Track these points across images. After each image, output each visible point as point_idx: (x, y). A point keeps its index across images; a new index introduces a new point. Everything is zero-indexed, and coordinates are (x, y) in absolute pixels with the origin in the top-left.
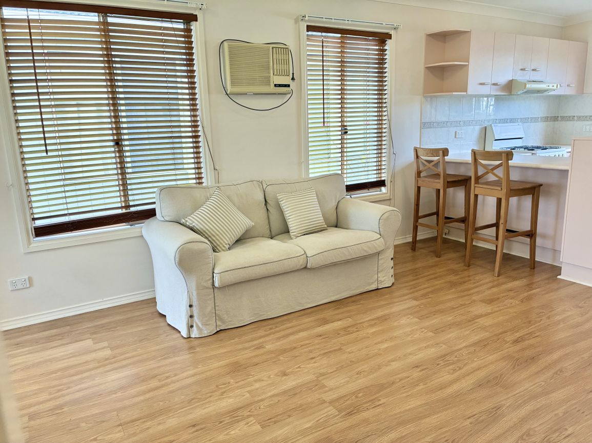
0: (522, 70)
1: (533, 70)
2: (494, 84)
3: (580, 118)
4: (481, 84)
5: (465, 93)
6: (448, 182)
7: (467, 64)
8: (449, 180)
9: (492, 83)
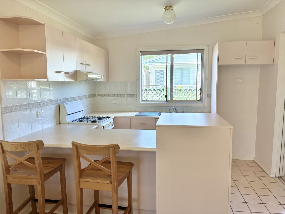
0: (81, 63)
1: (87, 64)
2: (66, 73)
3: (109, 95)
4: (57, 72)
5: (46, 80)
6: (45, 175)
7: (45, 53)
8: (45, 173)
9: (65, 72)
